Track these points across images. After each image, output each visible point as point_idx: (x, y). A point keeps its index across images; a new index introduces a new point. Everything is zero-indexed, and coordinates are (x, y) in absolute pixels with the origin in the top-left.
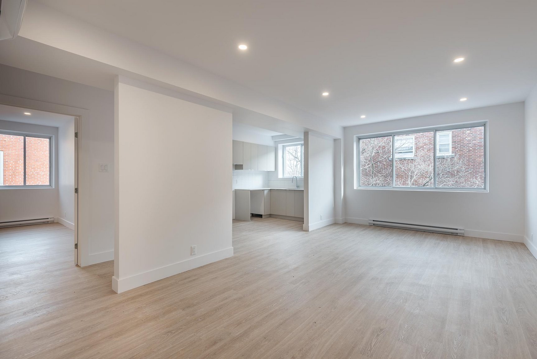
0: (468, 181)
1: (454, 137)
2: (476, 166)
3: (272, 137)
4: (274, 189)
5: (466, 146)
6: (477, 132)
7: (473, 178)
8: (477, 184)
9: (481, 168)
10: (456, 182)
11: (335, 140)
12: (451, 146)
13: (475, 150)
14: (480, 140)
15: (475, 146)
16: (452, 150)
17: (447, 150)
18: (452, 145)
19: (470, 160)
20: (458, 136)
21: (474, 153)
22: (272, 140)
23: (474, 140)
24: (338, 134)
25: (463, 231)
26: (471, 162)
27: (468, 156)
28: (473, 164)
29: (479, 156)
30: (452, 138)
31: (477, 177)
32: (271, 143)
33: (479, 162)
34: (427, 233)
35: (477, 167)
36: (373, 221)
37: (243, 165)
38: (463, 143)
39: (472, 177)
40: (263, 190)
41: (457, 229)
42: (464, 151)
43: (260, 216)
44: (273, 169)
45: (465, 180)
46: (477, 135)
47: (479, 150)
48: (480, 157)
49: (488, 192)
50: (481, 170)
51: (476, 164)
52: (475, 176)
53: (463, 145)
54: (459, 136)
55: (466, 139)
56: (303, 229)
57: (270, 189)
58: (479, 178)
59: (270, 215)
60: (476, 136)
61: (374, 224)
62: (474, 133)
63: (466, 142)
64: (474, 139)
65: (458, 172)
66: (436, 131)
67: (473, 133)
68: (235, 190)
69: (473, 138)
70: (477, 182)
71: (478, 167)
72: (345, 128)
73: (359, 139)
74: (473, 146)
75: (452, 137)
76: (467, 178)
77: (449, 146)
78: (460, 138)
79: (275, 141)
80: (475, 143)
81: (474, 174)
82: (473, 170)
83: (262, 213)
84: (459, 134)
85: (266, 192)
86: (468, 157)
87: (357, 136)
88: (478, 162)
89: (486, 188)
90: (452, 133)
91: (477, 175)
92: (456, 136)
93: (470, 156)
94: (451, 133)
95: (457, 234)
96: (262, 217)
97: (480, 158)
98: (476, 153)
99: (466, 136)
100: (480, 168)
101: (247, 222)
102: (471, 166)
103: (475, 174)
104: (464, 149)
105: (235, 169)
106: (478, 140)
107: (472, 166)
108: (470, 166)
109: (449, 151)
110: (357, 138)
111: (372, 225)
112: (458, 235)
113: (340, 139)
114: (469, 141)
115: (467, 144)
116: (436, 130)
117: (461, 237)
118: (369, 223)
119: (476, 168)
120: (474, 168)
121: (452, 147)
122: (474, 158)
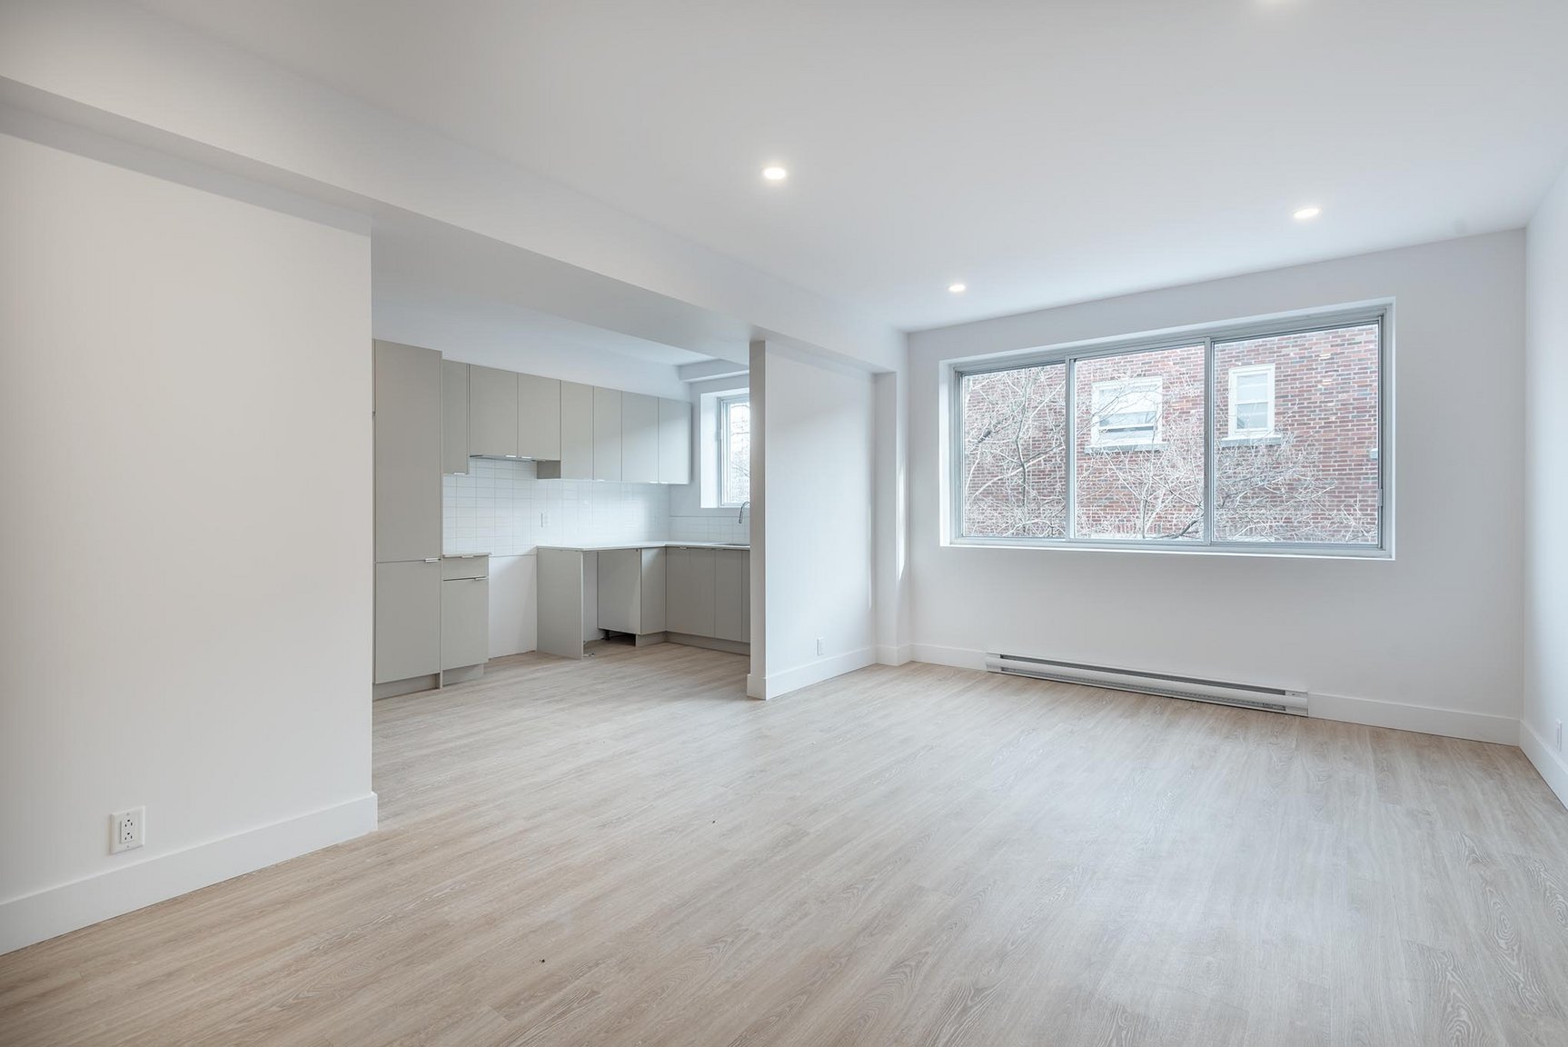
0: (1322, 518)
1: (1281, 381)
2: (1348, 472)
3: (680, 368)
4: (678, 547)
5: (1317, 409)
6: (1352, 367)
7: (1340, 510)
8: (1352, 529)
9: (1364, 478)
10: (1288, 520)
11: (877, 377)
12: (1271, 410)
13: (1344, 422)
14: (1360, 390)
15: (1346, 409)
16: (1276, 421)
17: (1261, 422)
18: (1276, 406)
19: (1330, 453)
20: (1294, 379)
21: (1341, 431)
22: (680, 378)
23: (1343, 392)
24: (886, 356)
25: (1305, 700)
26: (1333, 460)
27: (1325, 440)
28: (1339, 466)
29: (1356, 440)
30: (1276, 385)
31: (1351, 506)
32: (675, 389)
33: (1357, 461)
34: (1179, 704)
35: (1351, 474)
36: (1002, 657)
37: (560, 461)
38: (1310, 399)
39: (1337, 506)
40: (637, 550)
41: (1283, 692)
42: (1312, 425)
43: (628, 639)
44: (682, 478)
45: (1313, 514)
46: (1352, 376)
47: (1357, 421)
48: (1361, 443)
49: (1394, 559)
50: (1363, 483)
51: (1347, 465)
52: (1344, 501)
53: (1310, 407)
54: (1298, 379)
55: (1320, 386)
56: (744, 690)
57: (663, 544)
58: (1357, 508)
59: (666, 633)
60: (1349, 379)
61: (1003, 669)
62: (1342, 370)
63: (1317, 397)
64: (1342, 388)
65: (1291, 488)
66: (1214, 341)
67: (1340, 369)
68: (538, 549)
69: (1340, 384)
70: (1353, 523)
71: (1355, 474)
72: (911, 338)
73: (959, 374)
74: (1340, 409)
75: (1276, 381)
76: (1322, 510)
77: (1266, 411)
78: (1300, 383)
79: (691, 384)
80: (1344, 400)
81: (1342, 496)
82: (1339, 483)
83: (634, 627)
84: (1298, 371)
85: (647, 557)
86: (1325, 445)
87: (950, 365)
88: (1353, 461)
89: (1386, 545)
90: (1276, 368)
91: (1352, 500)
92: (1289, 378)
93: (1330, 440)
94: (1274, 370)
95: (1284, 708)
96: (633, 644)
97: (1360, 447)
98: (1349, 430)
99: (1319, 379)
100: (1359, 479)
101: (568, 662)
102: (1334, 470)
103: (1346, 497)
104: (1311, 420)
105: (538, 478)
106: (1353, 391)
107: (1337, 473)
108: (1329, 470)
109: (1265, 426)
110: (953, 372)
111: (1000, 671)
112: (1288, 711)
113: (893, 373)
114: (1328, 392)
115: (1321, 402)
116: (1214, 339)
117: (1298, 719)
118: (988, 666)
119: (1348, 479)
120: (1342, 479)
121: (1277, 414)
122: (1342, 448)
